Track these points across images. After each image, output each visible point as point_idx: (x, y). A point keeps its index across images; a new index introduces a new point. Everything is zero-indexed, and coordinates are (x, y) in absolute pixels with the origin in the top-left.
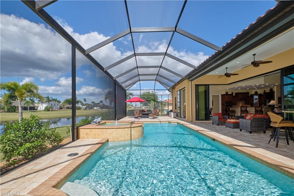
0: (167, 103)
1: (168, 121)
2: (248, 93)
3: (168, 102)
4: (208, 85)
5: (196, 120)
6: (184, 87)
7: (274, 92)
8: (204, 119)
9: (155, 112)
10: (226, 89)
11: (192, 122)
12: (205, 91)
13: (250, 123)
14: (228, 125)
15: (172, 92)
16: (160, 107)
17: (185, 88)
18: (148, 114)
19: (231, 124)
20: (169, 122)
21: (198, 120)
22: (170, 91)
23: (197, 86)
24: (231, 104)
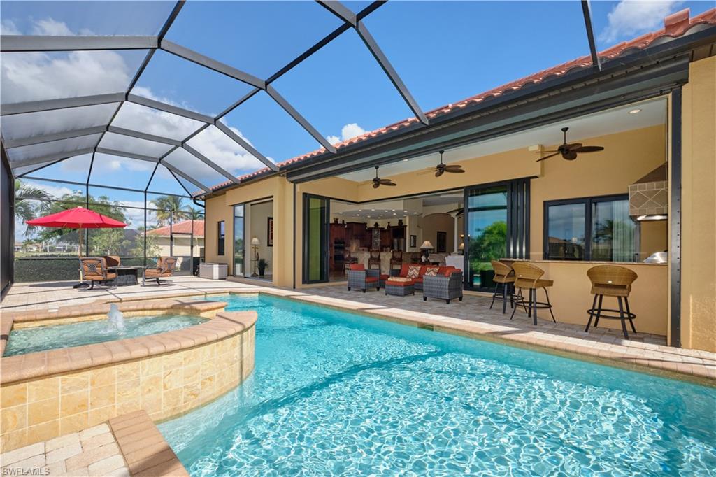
0: (190, 237)
1: (228, 290)
2: (365, 224)
3: (192, 234)
4: (328, 199)
5: (304, 282)
6: (271, 195)
7: (406, 226)
8: (319, 278)
9: (169, 264)
10: (338, 213)
11: (294, 288)
12: (322, 209)
13: (448, 284)
14: (392, 289)
15: (204, 207)
16: (140, 249)
17: (272, 197)
18: (134, 272)
19: (400, 288)
20: (230, 293)
21: (308, 283)
22: (197, 201)
23: (307, 197)
24: (342, 245)
